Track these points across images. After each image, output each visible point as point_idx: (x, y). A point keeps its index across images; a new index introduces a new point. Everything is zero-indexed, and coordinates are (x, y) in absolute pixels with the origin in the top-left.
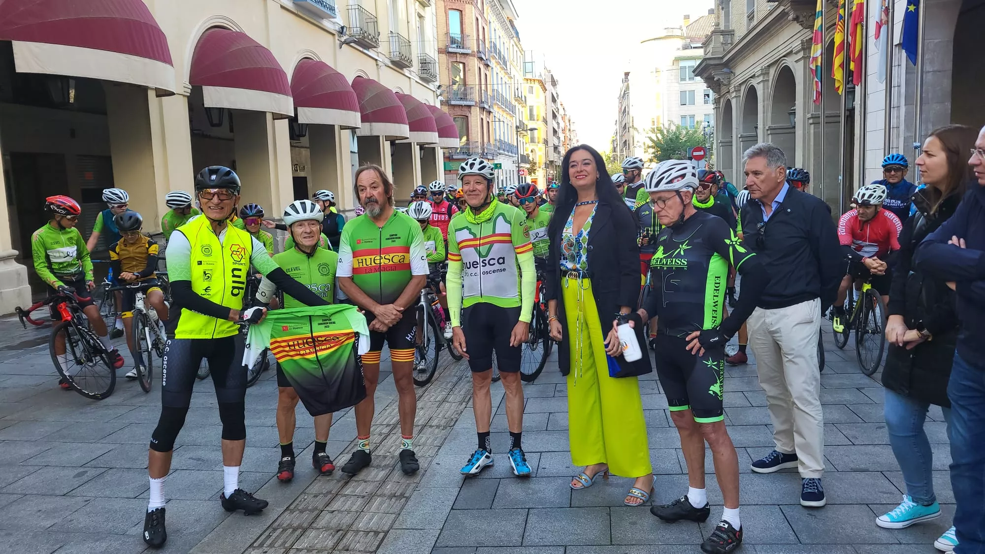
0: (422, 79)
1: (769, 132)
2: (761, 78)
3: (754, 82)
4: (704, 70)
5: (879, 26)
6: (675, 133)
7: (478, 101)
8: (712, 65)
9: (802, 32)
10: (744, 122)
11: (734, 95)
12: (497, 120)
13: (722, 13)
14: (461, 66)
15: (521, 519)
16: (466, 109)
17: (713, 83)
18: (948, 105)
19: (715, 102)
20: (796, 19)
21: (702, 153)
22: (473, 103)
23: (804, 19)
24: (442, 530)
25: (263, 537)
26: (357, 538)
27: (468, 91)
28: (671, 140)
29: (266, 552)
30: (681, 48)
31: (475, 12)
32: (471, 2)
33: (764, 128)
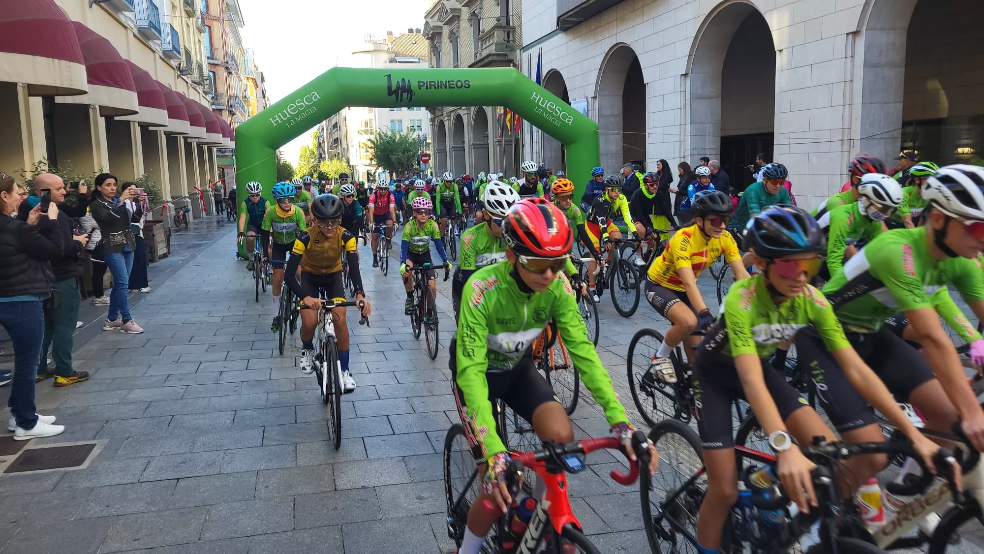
1: (472, 147)
2: (466, 112)
6: (391, 137)
7: (227, 105)
10: (454, 138)
11: (446, 118)
13: (434, 58)
14: (212, 74)
16: (218, 112)
19: (432, 121)
21: (427, 158)
22: (224, 108)
27: (219, 97)
28: (388, 142)
30: (388, 61)
31: (220, 27)
32: (218, 19)
33: (469, 144)
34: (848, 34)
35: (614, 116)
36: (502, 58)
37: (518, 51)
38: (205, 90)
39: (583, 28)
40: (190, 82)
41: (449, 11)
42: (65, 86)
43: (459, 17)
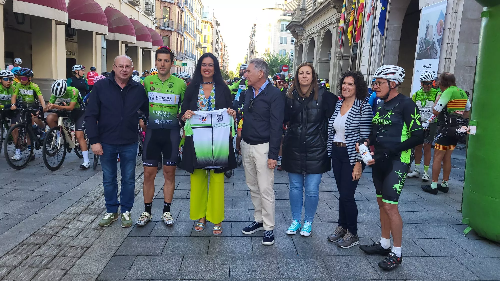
0: (145, 13)
1: (319, 61)
2: (317, 34)
3: (314, 36)
4: (291, 27)
5: (369, 15)
6: (276, 57)
7: (176, 29)
8: (295, 25)
9: (337, 14)
10: (308, 55)
11: (304, 41)
12: (186, 40)
14: (168, 9)
15: (164, 242)
16: (169, 32)
17: (294, 34)
18: (397, 57)
19: (296, 44)
20: (335, 7)
21: (287, 68)
22: (174, 30)
23: (338, 8)
24: (120, 247)
25: (16, 249)
26: (71, 250)
27: (171, 23)
28: (274, 60)
29: (15, 257)
30: (282, 15)
33: (317, 59)
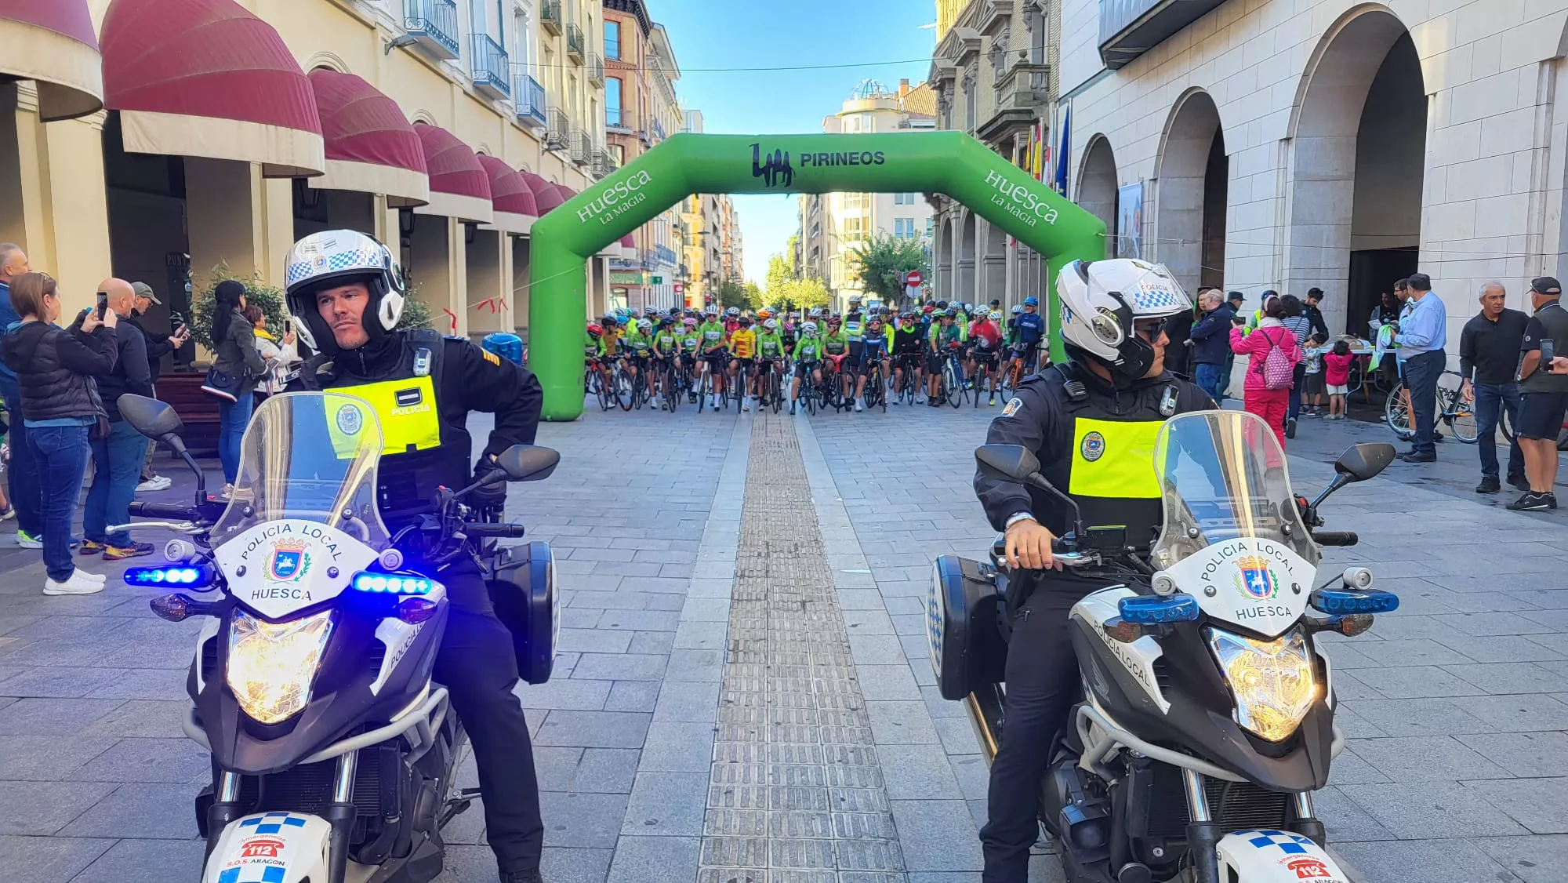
0: (594, 175)
6: (887, 246)
10: (964, 247)
11: (954, 215)
13: (943, 118)
14: (619, 149)
17: (932, 200)
19: (935, 220)
21: (917, 279)
28: (882, 254)
30: (897, 126)
31: (637, 80)
32: (633, 68)
33: (981, 257)
34: (1543, 63)
35: (1190, 211)
36: (1026, 117)
37: (1051, 105)
38: (595, 173)
39: (1143, 64)
40: (567, 160)
41: (963, 42)
42: (284, 163)
43: (977, 52)
